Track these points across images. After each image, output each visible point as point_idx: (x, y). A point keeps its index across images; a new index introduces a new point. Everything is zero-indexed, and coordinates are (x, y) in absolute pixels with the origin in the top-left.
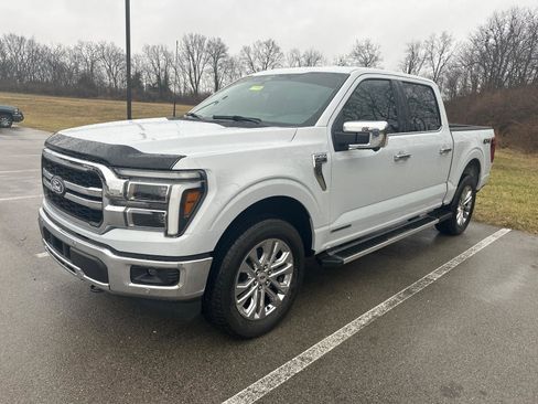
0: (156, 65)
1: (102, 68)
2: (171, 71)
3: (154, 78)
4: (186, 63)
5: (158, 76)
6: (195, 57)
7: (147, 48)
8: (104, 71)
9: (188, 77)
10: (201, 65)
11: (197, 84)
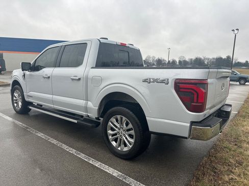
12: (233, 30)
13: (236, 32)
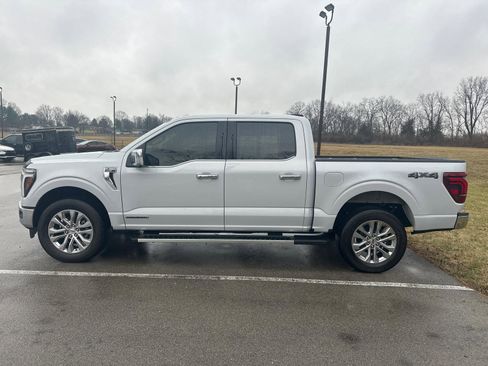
0: (429, 112)
1: (380, 118)
2: (445, 116)
3: (426, 124)
4: (462, 106)
5: (431, 122)
6: (474, 100)
7: (422, 97)
8: (381, 121)
9: (463, 120)
10: (479, 107)
11: (473, 126)
12: (233, 79)
13: (237, 82)
